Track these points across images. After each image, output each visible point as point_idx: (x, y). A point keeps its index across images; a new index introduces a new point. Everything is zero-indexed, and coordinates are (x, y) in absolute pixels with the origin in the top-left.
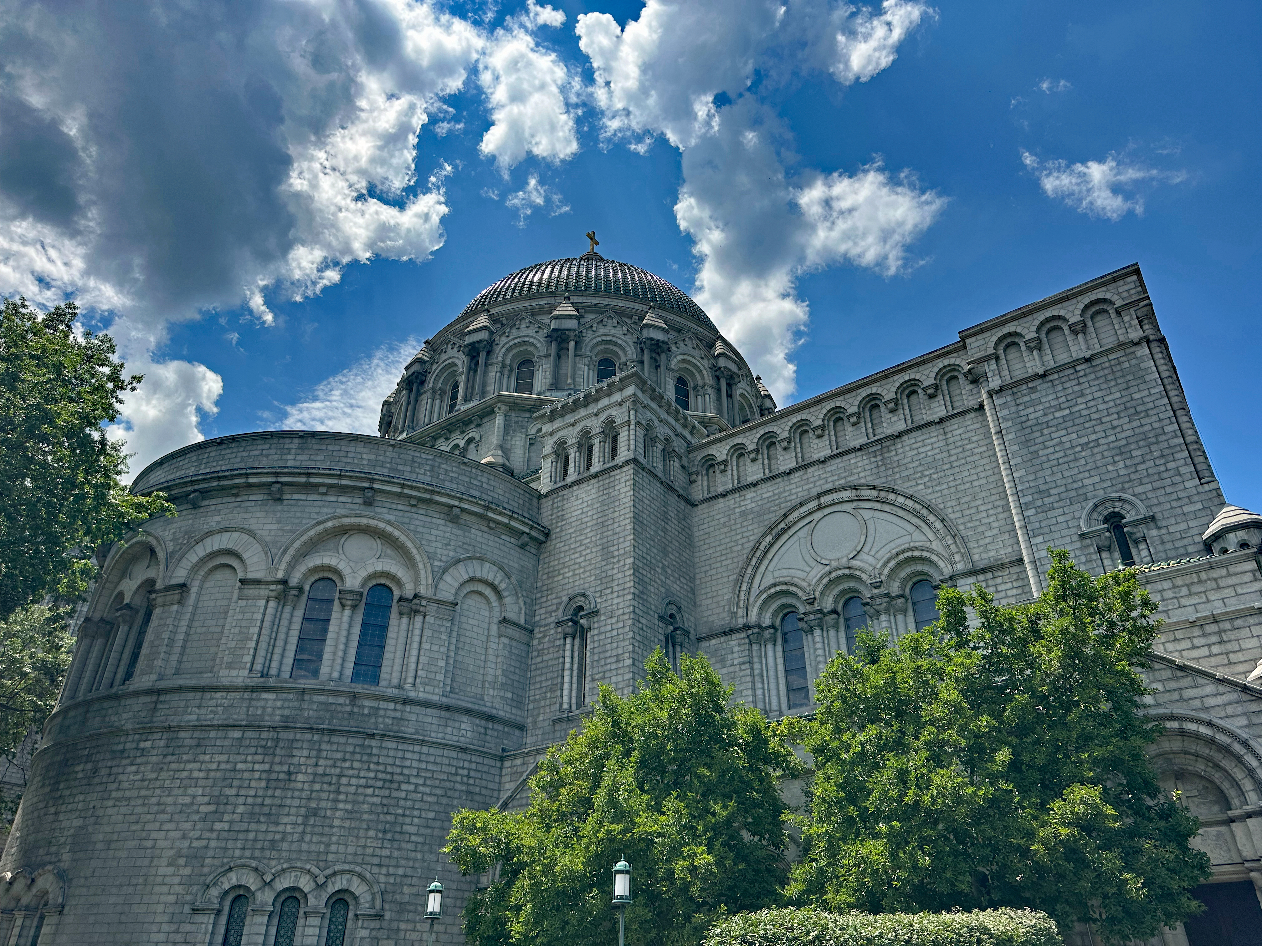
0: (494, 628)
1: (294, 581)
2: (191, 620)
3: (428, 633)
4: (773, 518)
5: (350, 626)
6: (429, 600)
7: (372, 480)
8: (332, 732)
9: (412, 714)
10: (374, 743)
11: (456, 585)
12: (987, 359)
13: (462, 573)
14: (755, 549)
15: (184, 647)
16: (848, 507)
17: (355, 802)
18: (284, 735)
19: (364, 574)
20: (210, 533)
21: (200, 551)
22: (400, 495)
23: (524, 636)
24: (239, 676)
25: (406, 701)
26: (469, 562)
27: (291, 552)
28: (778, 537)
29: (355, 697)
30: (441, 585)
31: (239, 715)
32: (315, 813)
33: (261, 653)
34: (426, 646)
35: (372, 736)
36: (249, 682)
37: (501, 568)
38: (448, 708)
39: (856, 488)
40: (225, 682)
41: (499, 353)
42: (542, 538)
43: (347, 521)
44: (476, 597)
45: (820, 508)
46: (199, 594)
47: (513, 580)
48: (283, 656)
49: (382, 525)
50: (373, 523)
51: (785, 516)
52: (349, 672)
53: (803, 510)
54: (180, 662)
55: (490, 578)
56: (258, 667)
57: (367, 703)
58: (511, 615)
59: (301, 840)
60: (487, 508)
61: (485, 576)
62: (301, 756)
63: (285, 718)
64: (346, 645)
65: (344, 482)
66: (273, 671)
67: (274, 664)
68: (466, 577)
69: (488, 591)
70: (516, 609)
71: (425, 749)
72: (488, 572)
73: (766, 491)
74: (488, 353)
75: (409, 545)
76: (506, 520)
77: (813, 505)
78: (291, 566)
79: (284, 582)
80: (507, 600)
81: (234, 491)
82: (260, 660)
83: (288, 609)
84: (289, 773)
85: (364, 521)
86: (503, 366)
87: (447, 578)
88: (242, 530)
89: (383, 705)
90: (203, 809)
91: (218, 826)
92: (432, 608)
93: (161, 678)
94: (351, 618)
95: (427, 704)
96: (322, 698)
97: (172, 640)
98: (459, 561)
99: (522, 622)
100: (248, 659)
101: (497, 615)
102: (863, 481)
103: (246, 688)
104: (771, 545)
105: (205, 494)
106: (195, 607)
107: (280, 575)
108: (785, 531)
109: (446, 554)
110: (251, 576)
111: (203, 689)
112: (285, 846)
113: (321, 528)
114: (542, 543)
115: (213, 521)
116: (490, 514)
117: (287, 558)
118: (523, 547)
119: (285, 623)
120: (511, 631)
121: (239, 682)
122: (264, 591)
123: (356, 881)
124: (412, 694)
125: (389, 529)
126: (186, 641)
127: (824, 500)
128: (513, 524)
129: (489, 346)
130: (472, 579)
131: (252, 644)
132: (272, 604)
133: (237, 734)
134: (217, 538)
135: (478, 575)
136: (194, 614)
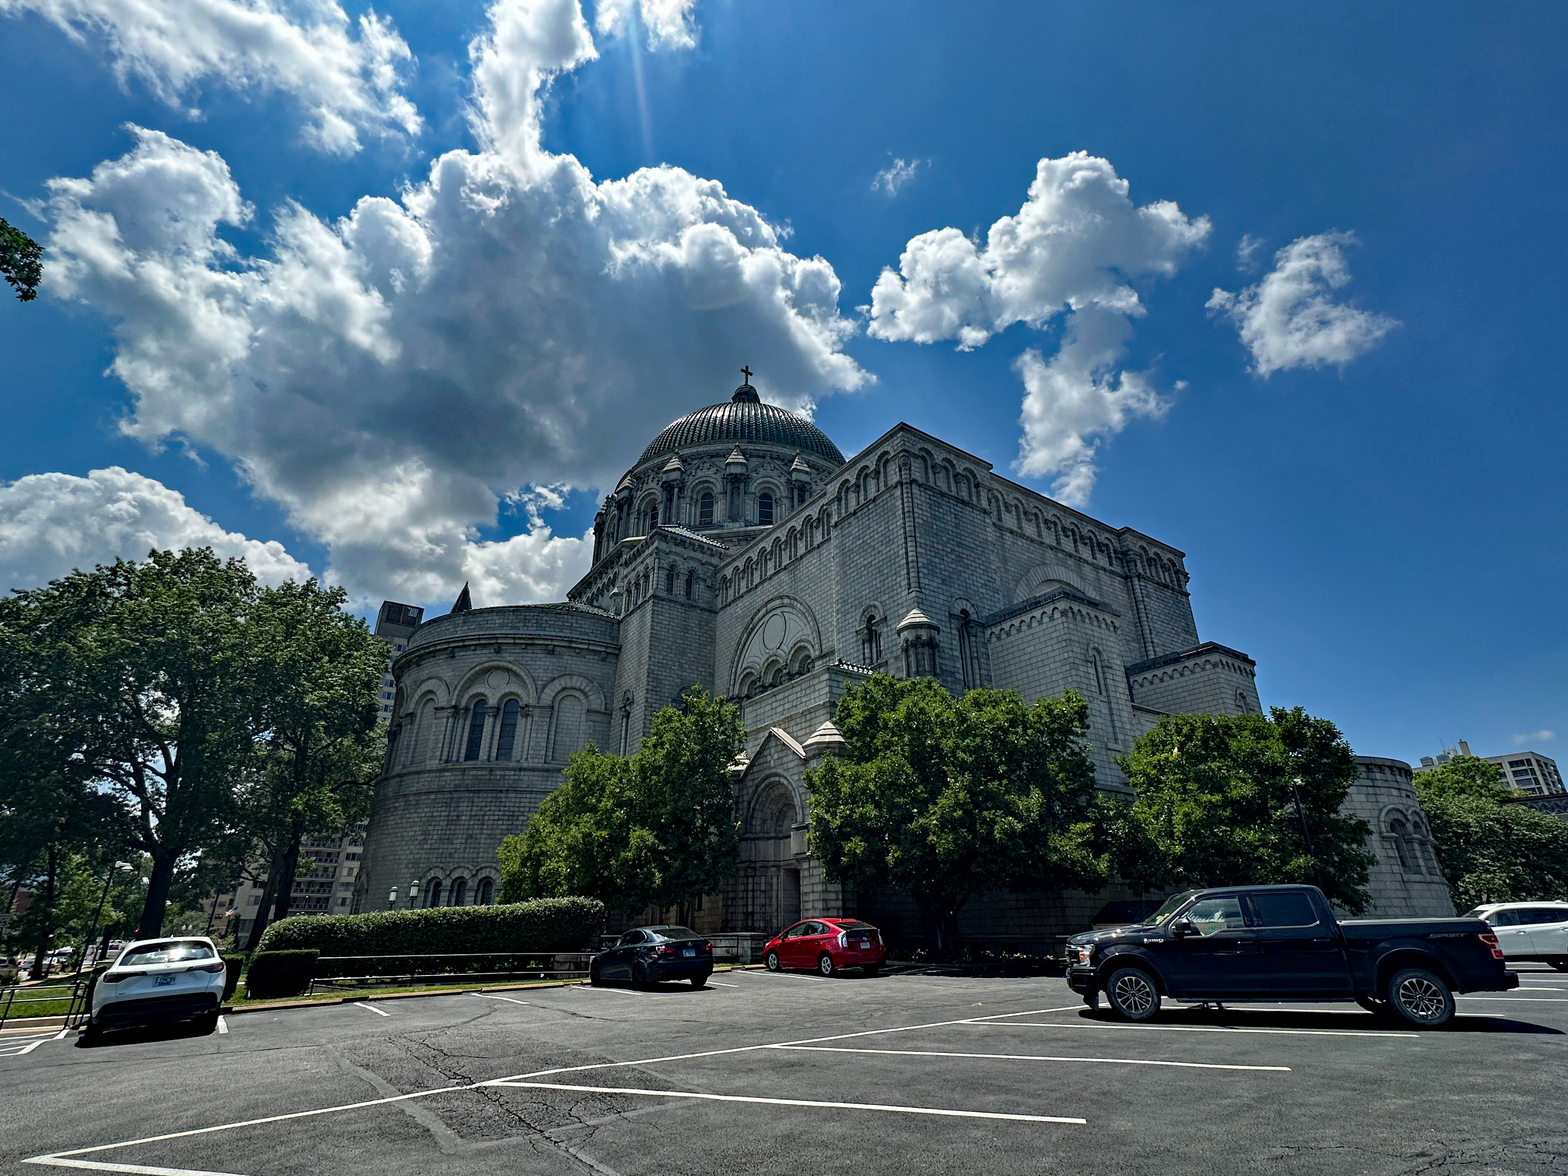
0: (584, 716)
1: (463, 704)
2: (418, 733)
3: (535, 727)
4: (748, 619)
5: (494, 727)
6: (535, 707)
7: (497, 638)
8: (479, 791)
9: (525, 777)
10: (503, 795)
11: (553, 694)
12: (833, 501)
13: (557, 686)
14: (739, 643)
15: (415, 749)
16: (778, 611)
17: (492, 829)
18: (456, 795)
19: (499, 695)
20: (423, 682)
21: (419, 692)
22: (515, 644)
23: (605, 719)
24: (434, 764)
25: (520, 770)
26: (562, 679)
27: (459, 688)
28: (750, 634)
29: (491, 770)
30: (543, 696)
31: (434, 786)
32: (471, 836)
33: (446, 749)
34: (533, 735)
35: (501, 791)
36: (439, 767)
37: (586, 678)
38: (548, 770)
39: (781, 597)
40: (428, 768)
41: (636, 503)
42: (616, 652)
43: (486, 665)
44: (572, 699)
45: (767, 613)
46: (421, 717)
47: (596, 684)
48: (460, 749)
49: (506, 664)
50: (501, 664)
51: (752, 619)
52: (494, 755)
53: (760, 614)
54: (413, 757)
55: (578, 685)
56: (444, 758)
57: (498, 773)
58: (594, 707)
59: (464, 852)
60: (571, 642)
61: (574, 685)
62: (464, 806)
63: (456, 786)
64: (492, 739)
65: (482, 642)
66: (454, 759)
67: (455, 754)
68: (560, 688)
69: (578, 694)
70: (599, 701)
71: (534, 796)
72: (576, 682)
73: (746, 600)
74: (630, 506)
75: (522, 674)
76: (586, 647)
77: (764, 610)
78: (460, 696)
79: (455, 707)
80: (591, 698)
81: (433, 654)
82: (445, 753)
83: (461, 721)
84: (458, 816)
85: (496, 663)
86: (639, 514)
87: (547, 691)
88: (436, 678)
89: (507, 773)
90: (420, 838)
91: (425, 847)
92: (537, 711)
93: (404, 767)
94: (494, 723)
95: (533, 770)
96: (474, 773)
97: (408, 745)
98: (554, 679)
99: (603, 710)
100: (438, 753)
101: (585, 708)
102: (784, 593)
103: (438, 771)
104: (747, 640)
105: (421, 658)
106: (420, 725)
107: (453, 703)
108: (752, 629)
109: (543, 676)
110: (440, 705)
111: (419, 773)
112: (456, 855)
113: (472, 672)
114: (618, 655)
115: (425, 673)
116: (574, 645)
117: (457, 692)
118: (603, 660)
119: (459, 730)
120: (594, 717)
121: (434, 767)
122: (445, 714)
123: (493, 872)
124: (525, 765)
125: (510, 666)
126: (415, 745)
127: (769, 606)
128: (591, 647)
129: (630, 500)
130: (564, 689)
131: (440, 745)
132: (450, 720)
133: (433, 796)
134: (426, 684)
135: (569, 685)
136: (419, 729)
